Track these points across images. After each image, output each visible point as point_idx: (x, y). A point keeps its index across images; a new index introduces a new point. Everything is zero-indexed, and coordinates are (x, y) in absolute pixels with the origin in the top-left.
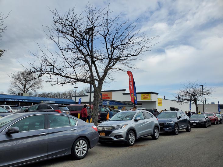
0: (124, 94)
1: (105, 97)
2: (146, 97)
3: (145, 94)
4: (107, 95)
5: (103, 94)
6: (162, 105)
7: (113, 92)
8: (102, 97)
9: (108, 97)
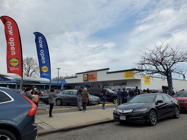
0: (108, 73)
1: (91, 77)
2: (129, 75)
3: (128, 72)
4: (92, 75)
5: (89, 74)
6: (150, 84)
7: (98, 72)
8: (89, 77)
9: (94, 77)
